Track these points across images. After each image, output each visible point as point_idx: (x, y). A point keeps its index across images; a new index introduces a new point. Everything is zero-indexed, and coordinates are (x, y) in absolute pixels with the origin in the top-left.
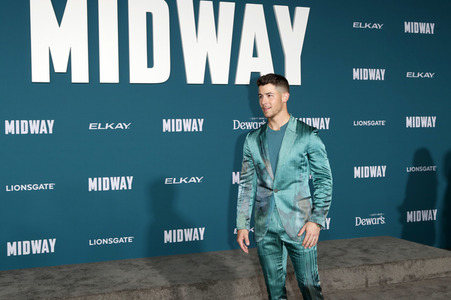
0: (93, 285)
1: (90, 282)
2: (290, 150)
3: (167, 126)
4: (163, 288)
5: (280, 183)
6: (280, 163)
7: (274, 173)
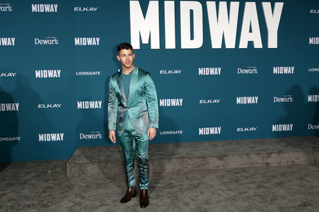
0: (163, 154)
1: (162, 153)
2: (135, 86)
3: (201, 72)
4: (199, 157)
5: (131, 104)
6: (130, 93)
7: (127, 98)
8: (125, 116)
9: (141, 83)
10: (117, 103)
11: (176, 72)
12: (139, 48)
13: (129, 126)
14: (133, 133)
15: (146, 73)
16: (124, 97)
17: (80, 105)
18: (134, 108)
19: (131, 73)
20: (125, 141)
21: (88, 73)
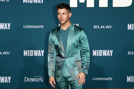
5: (68, 55)
6: (68, 45)
7: (65, 49)
8: (63, 65)
9: (77, 37)
10: (55, 54)
11: (108, 27)
12: (76, 6)
13: (66, 74)
14: (69, 79)
15: (81, 29)
16: (63, 48)
17: (25, 53)
18: (71, 58)
19: (68, 29)
20: (62, 86)
21: (33, 27)
